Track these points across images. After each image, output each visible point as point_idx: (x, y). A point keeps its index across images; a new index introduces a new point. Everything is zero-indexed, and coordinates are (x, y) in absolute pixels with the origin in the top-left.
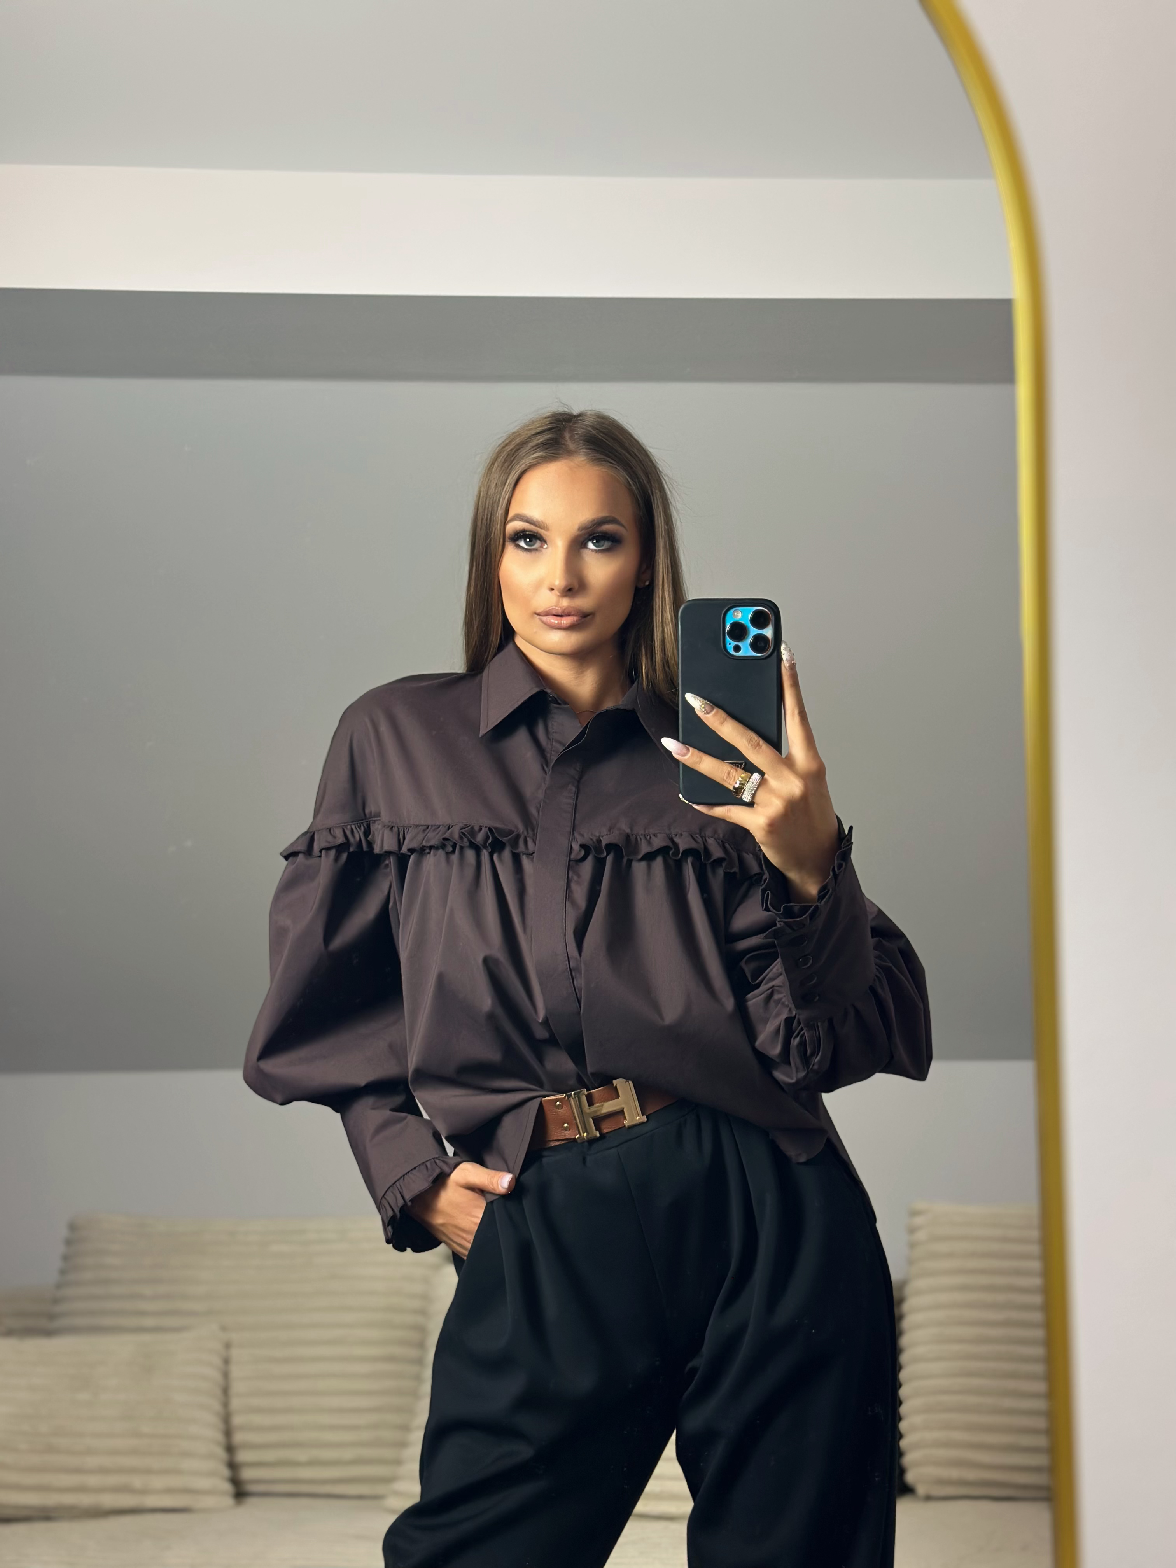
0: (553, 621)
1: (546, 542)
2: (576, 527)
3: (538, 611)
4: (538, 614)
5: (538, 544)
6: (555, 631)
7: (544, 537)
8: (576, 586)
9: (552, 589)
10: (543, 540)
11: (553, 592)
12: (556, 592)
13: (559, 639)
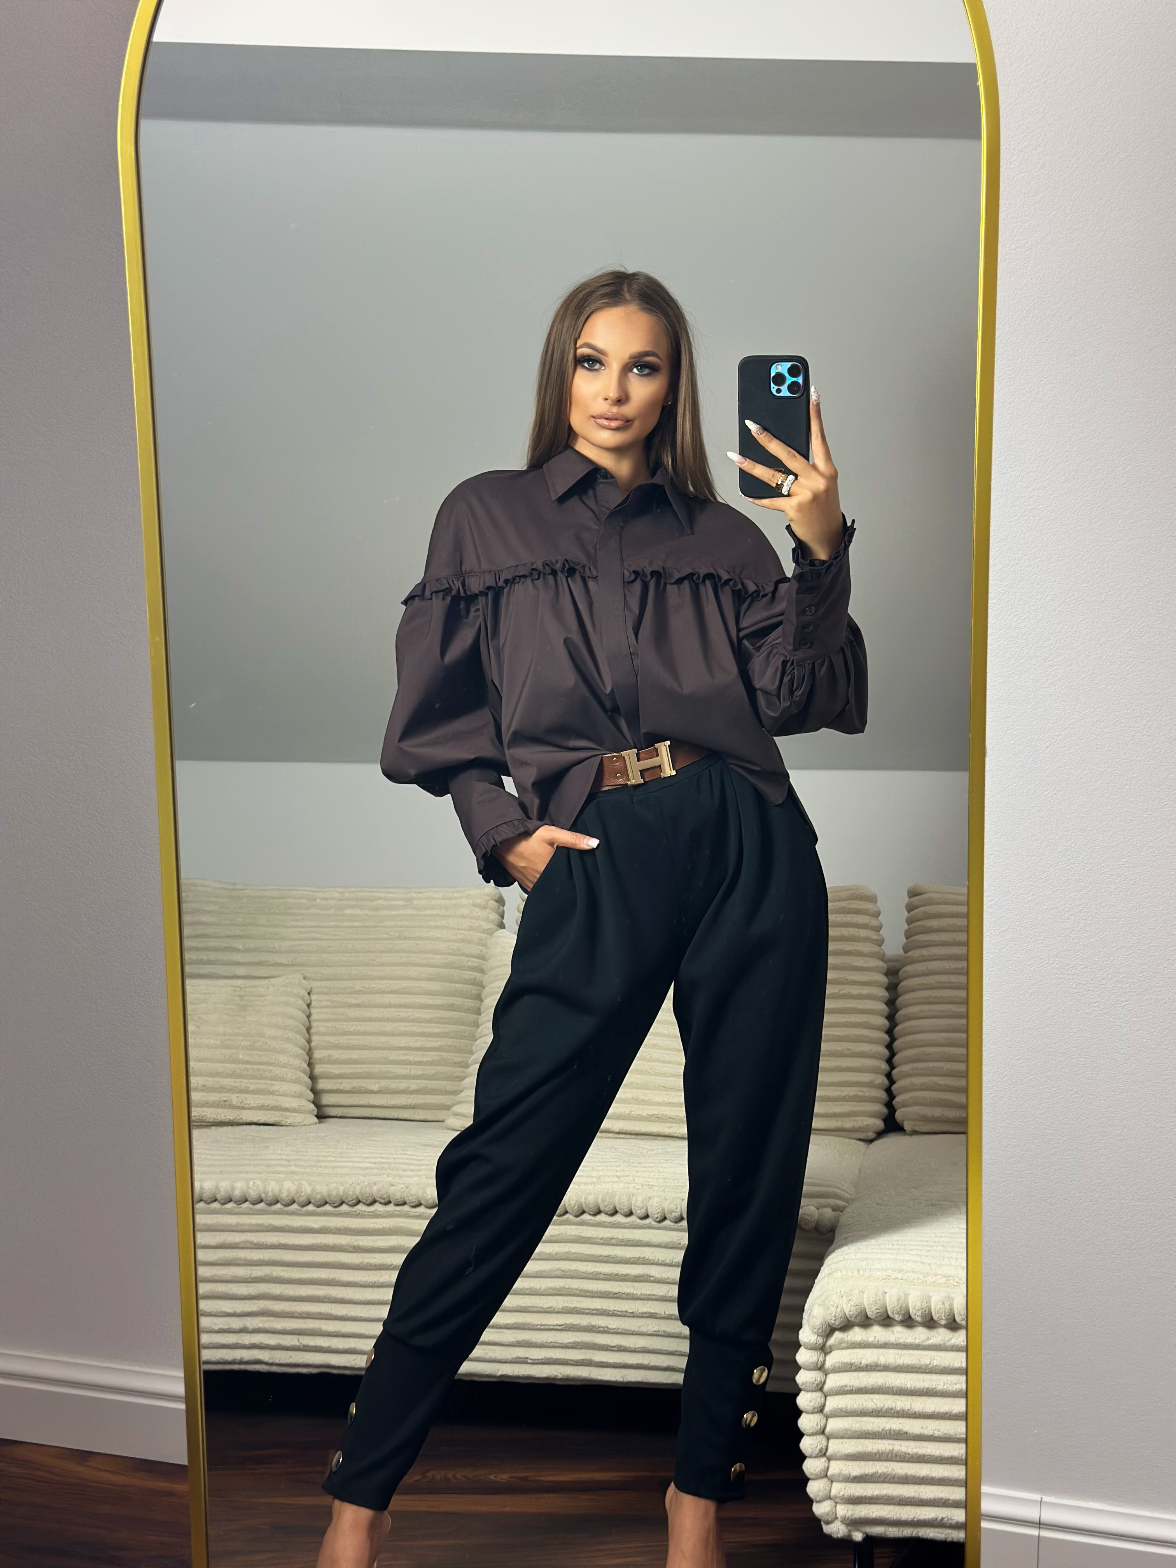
0: (605, 423)
1: (604, 365)
2: (627, 356)
3: (595, 414)
4: (594, 417)
5: (597, 366)
6: (606, 430)
7: (603, 362)
8: (624, 397)
9: (607, 399)
10: (601, 363)
11: (606, 401)
12: (609, 402)
13: (607, 437)
